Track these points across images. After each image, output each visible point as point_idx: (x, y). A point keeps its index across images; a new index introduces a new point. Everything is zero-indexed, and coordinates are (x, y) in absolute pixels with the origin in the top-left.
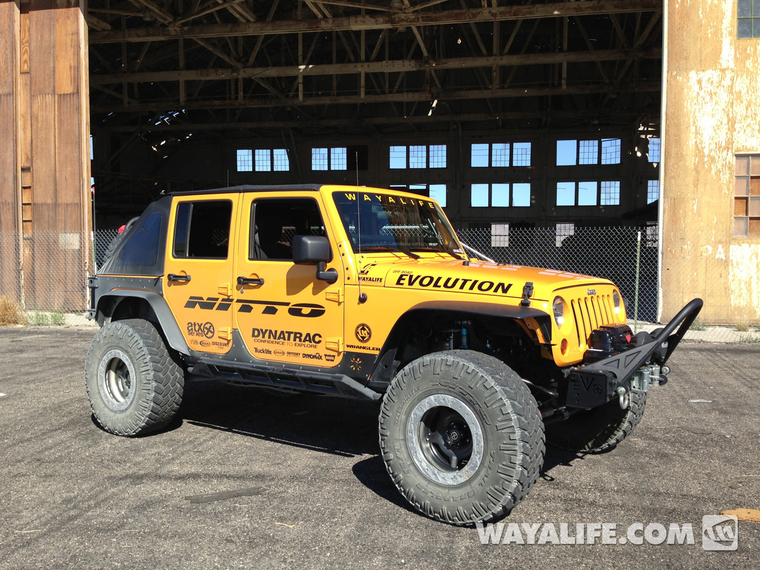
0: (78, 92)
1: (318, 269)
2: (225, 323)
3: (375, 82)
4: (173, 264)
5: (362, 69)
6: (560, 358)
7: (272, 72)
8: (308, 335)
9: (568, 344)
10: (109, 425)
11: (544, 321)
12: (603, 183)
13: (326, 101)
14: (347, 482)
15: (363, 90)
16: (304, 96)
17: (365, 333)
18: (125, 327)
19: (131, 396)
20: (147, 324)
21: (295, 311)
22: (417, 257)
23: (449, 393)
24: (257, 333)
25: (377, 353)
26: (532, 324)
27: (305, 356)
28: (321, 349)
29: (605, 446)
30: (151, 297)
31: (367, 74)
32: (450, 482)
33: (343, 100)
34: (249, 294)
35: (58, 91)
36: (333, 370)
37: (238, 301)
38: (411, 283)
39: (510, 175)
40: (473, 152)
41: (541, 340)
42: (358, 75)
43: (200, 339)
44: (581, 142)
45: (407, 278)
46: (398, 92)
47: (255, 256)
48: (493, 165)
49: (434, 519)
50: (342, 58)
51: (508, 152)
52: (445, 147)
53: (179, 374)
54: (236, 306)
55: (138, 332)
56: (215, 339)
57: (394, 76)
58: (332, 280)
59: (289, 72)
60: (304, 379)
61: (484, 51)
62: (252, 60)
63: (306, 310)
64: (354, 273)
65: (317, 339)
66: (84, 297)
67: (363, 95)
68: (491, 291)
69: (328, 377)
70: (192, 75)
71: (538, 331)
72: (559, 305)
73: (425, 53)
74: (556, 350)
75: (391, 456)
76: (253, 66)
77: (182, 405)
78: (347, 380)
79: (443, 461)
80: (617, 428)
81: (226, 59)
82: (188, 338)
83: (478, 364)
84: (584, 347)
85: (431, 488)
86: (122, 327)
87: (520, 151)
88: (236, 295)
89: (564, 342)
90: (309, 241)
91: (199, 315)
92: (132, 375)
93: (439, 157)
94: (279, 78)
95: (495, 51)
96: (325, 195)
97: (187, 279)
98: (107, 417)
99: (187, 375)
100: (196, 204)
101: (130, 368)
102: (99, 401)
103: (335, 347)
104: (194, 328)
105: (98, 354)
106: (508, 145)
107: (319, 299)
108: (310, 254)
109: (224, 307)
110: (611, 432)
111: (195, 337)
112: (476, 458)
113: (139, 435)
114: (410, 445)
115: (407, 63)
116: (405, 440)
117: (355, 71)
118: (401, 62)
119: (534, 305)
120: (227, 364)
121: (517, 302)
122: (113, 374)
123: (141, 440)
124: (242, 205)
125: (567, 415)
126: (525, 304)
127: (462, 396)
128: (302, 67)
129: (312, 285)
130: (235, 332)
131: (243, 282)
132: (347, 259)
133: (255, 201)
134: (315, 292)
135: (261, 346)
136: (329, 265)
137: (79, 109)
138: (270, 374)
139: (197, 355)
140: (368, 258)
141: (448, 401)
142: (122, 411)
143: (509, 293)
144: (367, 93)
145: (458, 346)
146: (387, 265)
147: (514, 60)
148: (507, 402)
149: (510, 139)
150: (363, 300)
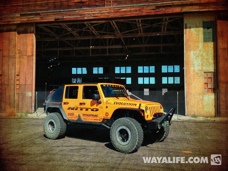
0: (33, 55)
1: (97, 101)
2: (76, 113)
3: (111, 51)
4: (65, 100)
5: (107, 47)
6: (147, 119)
7: (83, 48)
8: (95, 115)
9: (149, 116)
10: (49, 137)
11: (143, 111)
12: (175, 78)
13: (98, 55)
14: (103, 147)
15: (107, 53)
16: (91, 54)
17: (107, 114)
18: (54, 114)
19: (55, 130)
20: (58, 113)
21: (92, 110)
22: (118, 98)
23: (124, 126)
24: (84, 115)
25: (110, 118)
26: (141, 112)
27: (94, 120)
28: (98, 118)
29: (160, 140)
30: (60, 107)
31: (109, 49)
32: (125, 144)
33: (102, 55)
34: (82, 106)
35: (27, 55)
36: (100, 122)
37: (80, 108)
38: (117, 104)
39: (149, 75)
40: (138, 69)
41: (143, 115)
42: (106, 49)
43: (71, 117)
44: (169, 66)
45: (116, 103)
46: (117, 53)
47: (83, 98)
48: (144, 72)
49: (121, 152)
50: (102, 45)
51: (148, 69)
52: (131, 67)
53: (65, 125)
54: (79, 109)
55: (57, 115)
56: (74, 116)
57: (116, 49)
58: (100, 103)
59: (88, 48)
60: (94, 125)
61: (140, 43)
62: (77, 45)
63: (95, 110)
64: (105, 101)
65: (97, 116)
66: (32, 109)
67: (107, 54)
68: (133, 105)
69: (99, 124)
70: (61, 49)
71: (142, 113)
72: (147, 108)
73: (124, 43)
74: (146, 117)
75: (113, 140)
76: (78, 47)
77: (66, 132)
78: (103, 124)
79: (123, 140)
80: (163, 136)
81: (71, 45)
82: (68, 116)
83: (130, 119)
84: (152, 117)
85: (121, 146)
86: (53, 114)
87: (152, 69)
88: (79, 107)
89: (148, 116)
90: (95, 95)
91: (71, 111)
92: (55, 125)
93: (129, 70)
94: (85, 50)
95: (143, 43)
96: (99, 85)
97: (68, 103)
98: (48, 135)
99: (67, 125)
100: (70, 87)
101: (55, 123)
102: (47, 131)
103: (101, 117)
104: (69, 114)
105: (47, 120)
106: (148, 67)
107: (98, 107)
108: (96, 98)
109: (76, 109)
110: (162, 137)
111: (70, 116)
112: (129, 139)
113: (56, 139)
114: (116, 137)
115: (119, 46)
116: (115, 136)
117: (106, 48)
118: (118, 46)
119: (141, 108)
120: (77, 122)
121: (138, 108)
122: (50, 125)
123: (56, 140)
124: (81, 87)
125: (150, 132)
126: (139, 108)
127: (127, 126)
128: (91, 47)
129: (96, 104)
130: (79, 115)
131: (81, 104)
132: (104, 99)
133: (83, 86)
134: (97, 106)
135: (84, 118)
136: (100, 100)
137: (33, 59)
138: (87, 124)
139: (70, 120)
140: (108, 98)
141: (124, 127)
142: (52, 134)
143: (136, 106)
144: (108, 53)
145: (127, 117)
146: (112, 100)
147: (148, 45)
148: (135, 127)
149: (149, 65)
150: (107, 107)
